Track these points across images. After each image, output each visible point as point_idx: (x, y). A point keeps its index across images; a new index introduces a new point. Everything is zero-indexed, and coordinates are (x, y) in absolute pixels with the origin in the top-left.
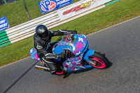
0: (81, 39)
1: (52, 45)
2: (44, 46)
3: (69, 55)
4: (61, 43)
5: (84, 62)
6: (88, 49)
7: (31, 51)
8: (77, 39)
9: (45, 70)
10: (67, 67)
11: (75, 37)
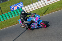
0: (37, 16)
1: (27, 18)
2: (24, 18)
3: (33, 22)
4: (30, 18)
5: (38, 25)
6: (40, 20)
7: (19, 20)
8: (36, 16)
9: (24, 27)
10: (32, 26)
11: (35, 15)
